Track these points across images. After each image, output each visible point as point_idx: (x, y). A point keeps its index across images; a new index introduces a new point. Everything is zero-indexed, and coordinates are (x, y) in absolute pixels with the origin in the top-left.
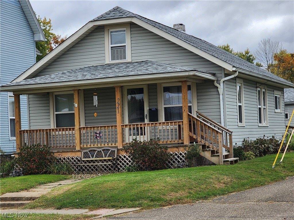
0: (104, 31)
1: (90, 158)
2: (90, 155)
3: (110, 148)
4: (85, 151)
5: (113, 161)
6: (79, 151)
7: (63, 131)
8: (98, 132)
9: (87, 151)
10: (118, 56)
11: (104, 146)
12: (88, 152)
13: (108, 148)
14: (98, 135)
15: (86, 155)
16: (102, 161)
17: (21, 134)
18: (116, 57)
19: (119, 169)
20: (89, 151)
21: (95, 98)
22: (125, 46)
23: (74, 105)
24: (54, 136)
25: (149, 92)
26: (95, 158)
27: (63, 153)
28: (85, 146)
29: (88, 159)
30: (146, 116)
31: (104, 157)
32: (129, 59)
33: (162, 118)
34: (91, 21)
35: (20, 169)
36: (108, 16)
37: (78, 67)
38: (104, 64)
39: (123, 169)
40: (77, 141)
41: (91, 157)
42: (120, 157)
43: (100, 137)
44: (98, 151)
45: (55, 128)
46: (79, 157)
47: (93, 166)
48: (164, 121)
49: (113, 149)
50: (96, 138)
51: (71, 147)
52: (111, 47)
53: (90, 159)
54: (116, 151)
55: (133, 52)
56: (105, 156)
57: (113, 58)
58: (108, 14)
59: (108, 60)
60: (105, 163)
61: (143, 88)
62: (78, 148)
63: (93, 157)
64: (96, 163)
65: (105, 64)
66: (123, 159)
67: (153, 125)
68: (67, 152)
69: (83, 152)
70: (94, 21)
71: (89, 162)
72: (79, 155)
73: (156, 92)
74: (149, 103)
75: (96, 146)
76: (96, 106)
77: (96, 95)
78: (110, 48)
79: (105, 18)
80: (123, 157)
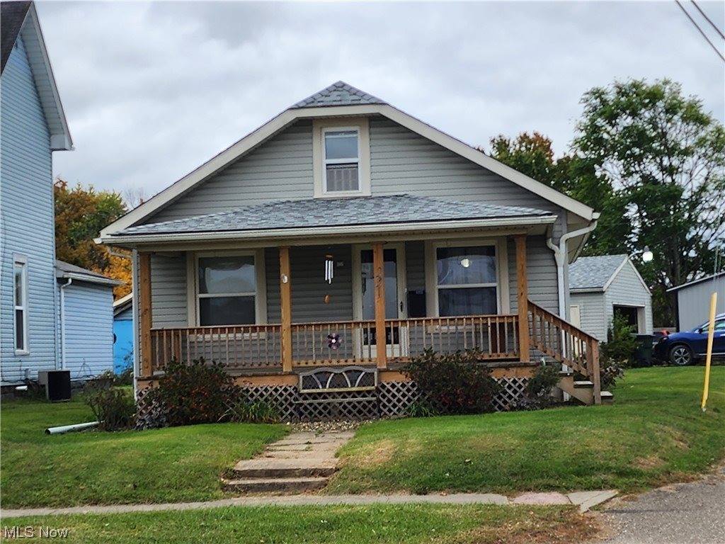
0: (311, 131)
1: (318, 388)
2: (318, 381)
3: (361, 369)
4: (307, 374)
5: (376, 394)
6: (290, 374)
7: (252, 332)
8: (334, 335)
9: (311, 373)
10: (340, 183)
11: (345, 364)
12: (314, 376)
13: (357, 368)
14: (334, 341)
15: (309, 382)
16: (344, 395)
17: (153, 337)
18: (336, 186)
19: (380, 411)
20: (315, 374)
21: (329, 266)
22: (357, 163)
23: (279, 278)
24: (192, 345)
25: (407, 259)
26: (329, 387)
27: (254, 378)
28: (303, 364)
29: (314, 391)
30: (401, 306)
31: (350, 386)
32: (364, 189)
33: (434, 310)
34: (292, 109)
35: (152, 414)
36: (327, 100)
37: (261, 202)
38: (312, 198)
39: (390, 411)
40: (286, 353)
41: (320, 387)
42: (383, 387)
43: (337, 344)
44: (335, 374)
45: (199, 326)
46: (290, 387)
47: (322, 406)
48: (437, 316)
49: (369, 371)
50: (330, 346)
51: (271, 365)
52: (327, 165)
53: (318, 391)
54: (376, 373)
55: (375, 176)
56: (351, 383)
57: (330, 188)
58: (326, 96)
59: (321, 190)
60: (359, 399)
61: (395, 250)
62: (287, 368)
63: (324, 387)
64: (330, 400)
65: (315, 197)
66: (389, 391)
67: (452, 322)
68: (265, 375)
69: (301, 377)
70: (298, 108)
71: (315, 396)
72: (289, 382)
73: (424, 258)
74: (408, 279)
75: (327, 363)
76: (328, 280)
77: (331, 259)
78: (325, 167)
79: (321, 104)
80: (388, 386)
